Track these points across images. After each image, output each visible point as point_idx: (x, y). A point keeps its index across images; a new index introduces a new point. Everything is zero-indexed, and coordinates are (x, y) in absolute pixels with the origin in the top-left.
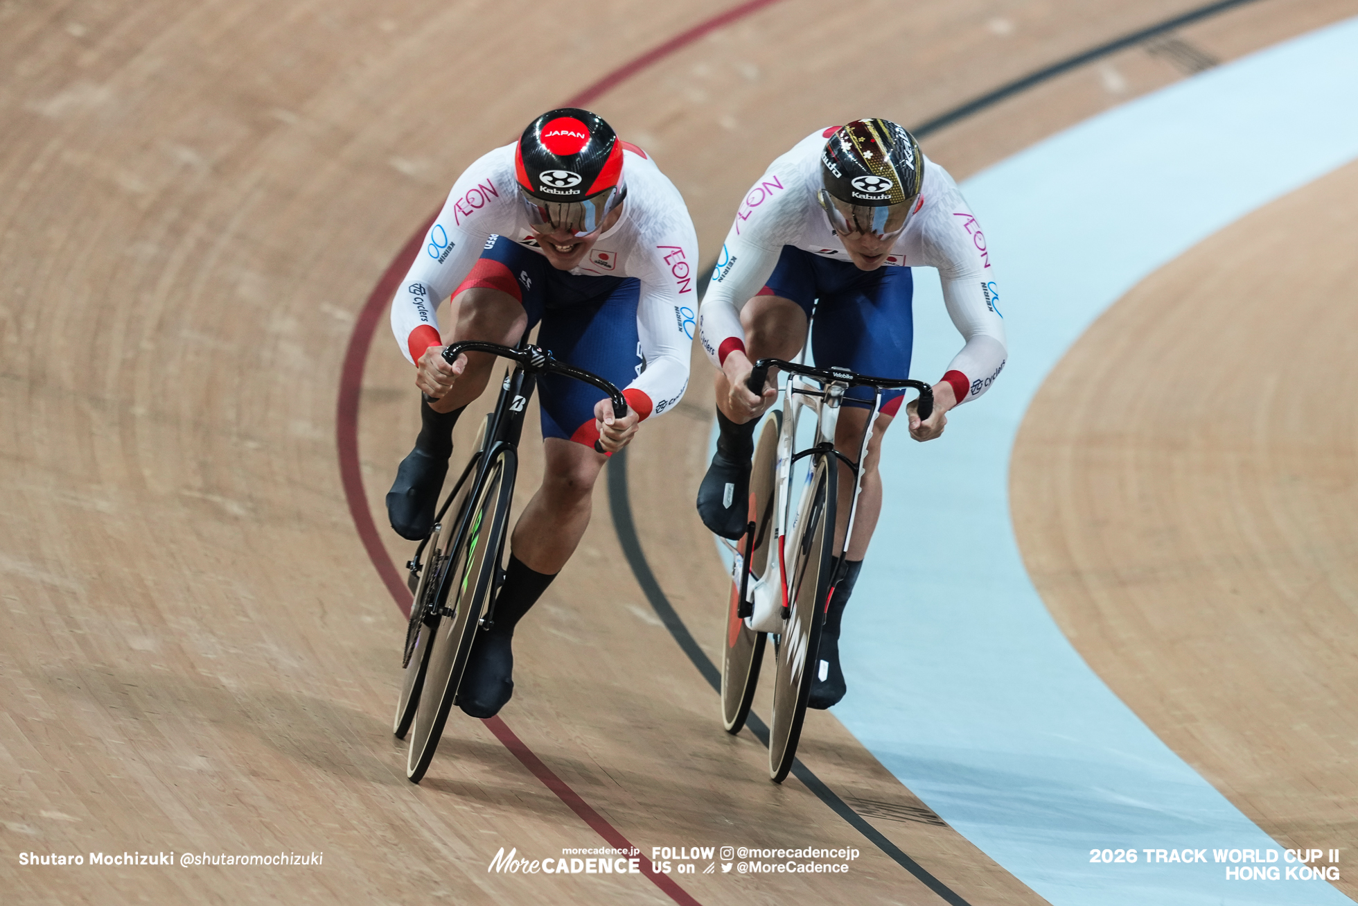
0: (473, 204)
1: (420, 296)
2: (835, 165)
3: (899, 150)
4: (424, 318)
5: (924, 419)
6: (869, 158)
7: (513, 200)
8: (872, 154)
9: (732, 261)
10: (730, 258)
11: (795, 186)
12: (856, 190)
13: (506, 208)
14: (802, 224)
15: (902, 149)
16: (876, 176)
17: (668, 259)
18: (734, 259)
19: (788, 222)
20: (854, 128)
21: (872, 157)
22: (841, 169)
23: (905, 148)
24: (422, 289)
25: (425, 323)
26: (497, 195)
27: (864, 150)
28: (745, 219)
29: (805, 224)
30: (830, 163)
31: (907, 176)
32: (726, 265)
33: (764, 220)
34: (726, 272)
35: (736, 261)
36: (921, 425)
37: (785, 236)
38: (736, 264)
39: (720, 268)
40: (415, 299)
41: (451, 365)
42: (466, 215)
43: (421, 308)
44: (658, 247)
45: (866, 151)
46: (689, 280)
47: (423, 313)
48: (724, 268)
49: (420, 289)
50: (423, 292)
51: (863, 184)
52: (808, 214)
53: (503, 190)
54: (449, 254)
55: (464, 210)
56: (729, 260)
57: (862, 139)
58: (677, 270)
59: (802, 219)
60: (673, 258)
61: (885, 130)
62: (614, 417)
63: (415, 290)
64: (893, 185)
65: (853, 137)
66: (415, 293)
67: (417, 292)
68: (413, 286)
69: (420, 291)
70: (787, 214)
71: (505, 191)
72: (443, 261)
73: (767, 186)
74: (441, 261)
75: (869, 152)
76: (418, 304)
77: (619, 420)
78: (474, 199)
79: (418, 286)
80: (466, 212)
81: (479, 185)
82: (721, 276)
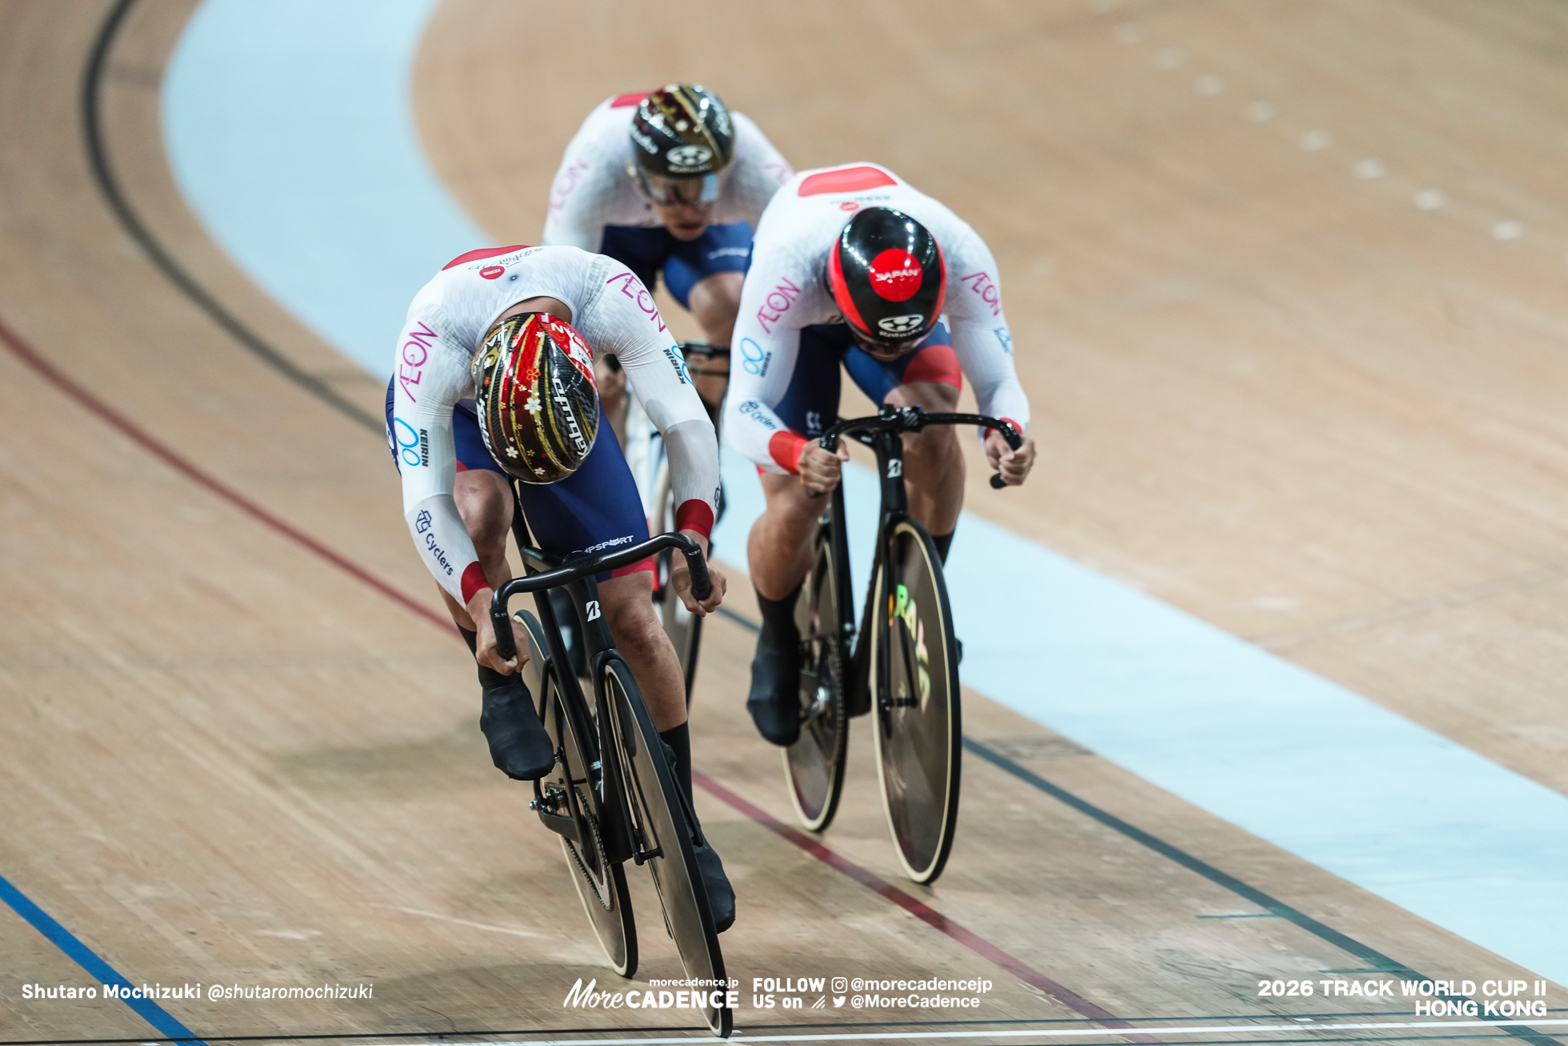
1: (756, 411)
25: (776, 431)
26: (798, 291)
41: (835, 453)
44: (963, 280)
66: (748, 411)
74: (763, 374)
80: (773, 319)
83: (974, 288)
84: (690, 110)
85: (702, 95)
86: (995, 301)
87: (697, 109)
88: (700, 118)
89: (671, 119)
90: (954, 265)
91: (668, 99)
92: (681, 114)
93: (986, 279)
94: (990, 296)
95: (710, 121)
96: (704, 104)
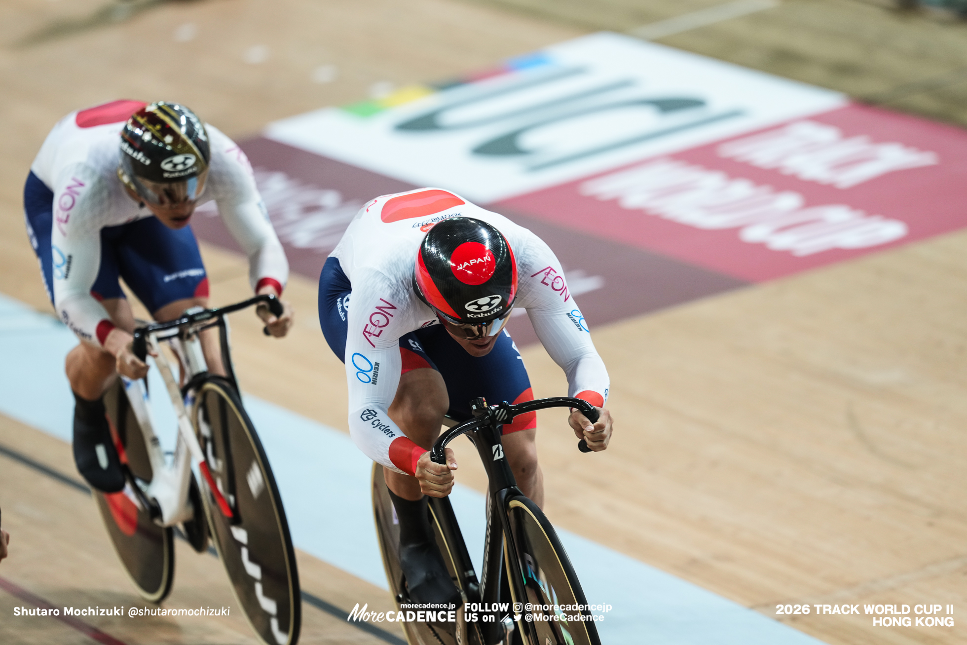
0: (380, 325)
1: (375, 418)
2: (141, 154)
4: (390, 434)
7: (408, 305)
13: (406, 313)
17: (545, 281)
24: (372, 412)
25: (394, 438)
26: (395, 308)
30: (135, 154)
40: (373, 424)
41: (445, 464)
42: (378, 336)
43: (382, 428)
44: (532, 276)
46: (566, 288)
47: (387, 430)
49: (370, 413)
50: (374, 414)
53: (397, 301)
54: (379, 374)
55: (375, 333)
58: (556, 286)
60: (548, 278)
62: (591, 423)
63: (367, 417)
66: (369, 419)
67: (370, 417)
68: (363, 414)
69: (372, 414)
71: (399, 301)
72: (376, 382)
74: (374, 383)
76: (377, 426)
77: (595, 424)
78: (378, 321)
79: (367, 412)
80: (377, 334)
81: (377, 308)
83: (543, 282)
84: (173, 125)
85: (180, 113)
86: (564, 289)
87: (179, 124)
88: (182, 131)
89: (158, 135)
90: (524, 265)
91: (152, 119)
92: (167, 130)
93: (552, 272)
94: (557, 286)
95: (191, 133)
96: (183, 121)
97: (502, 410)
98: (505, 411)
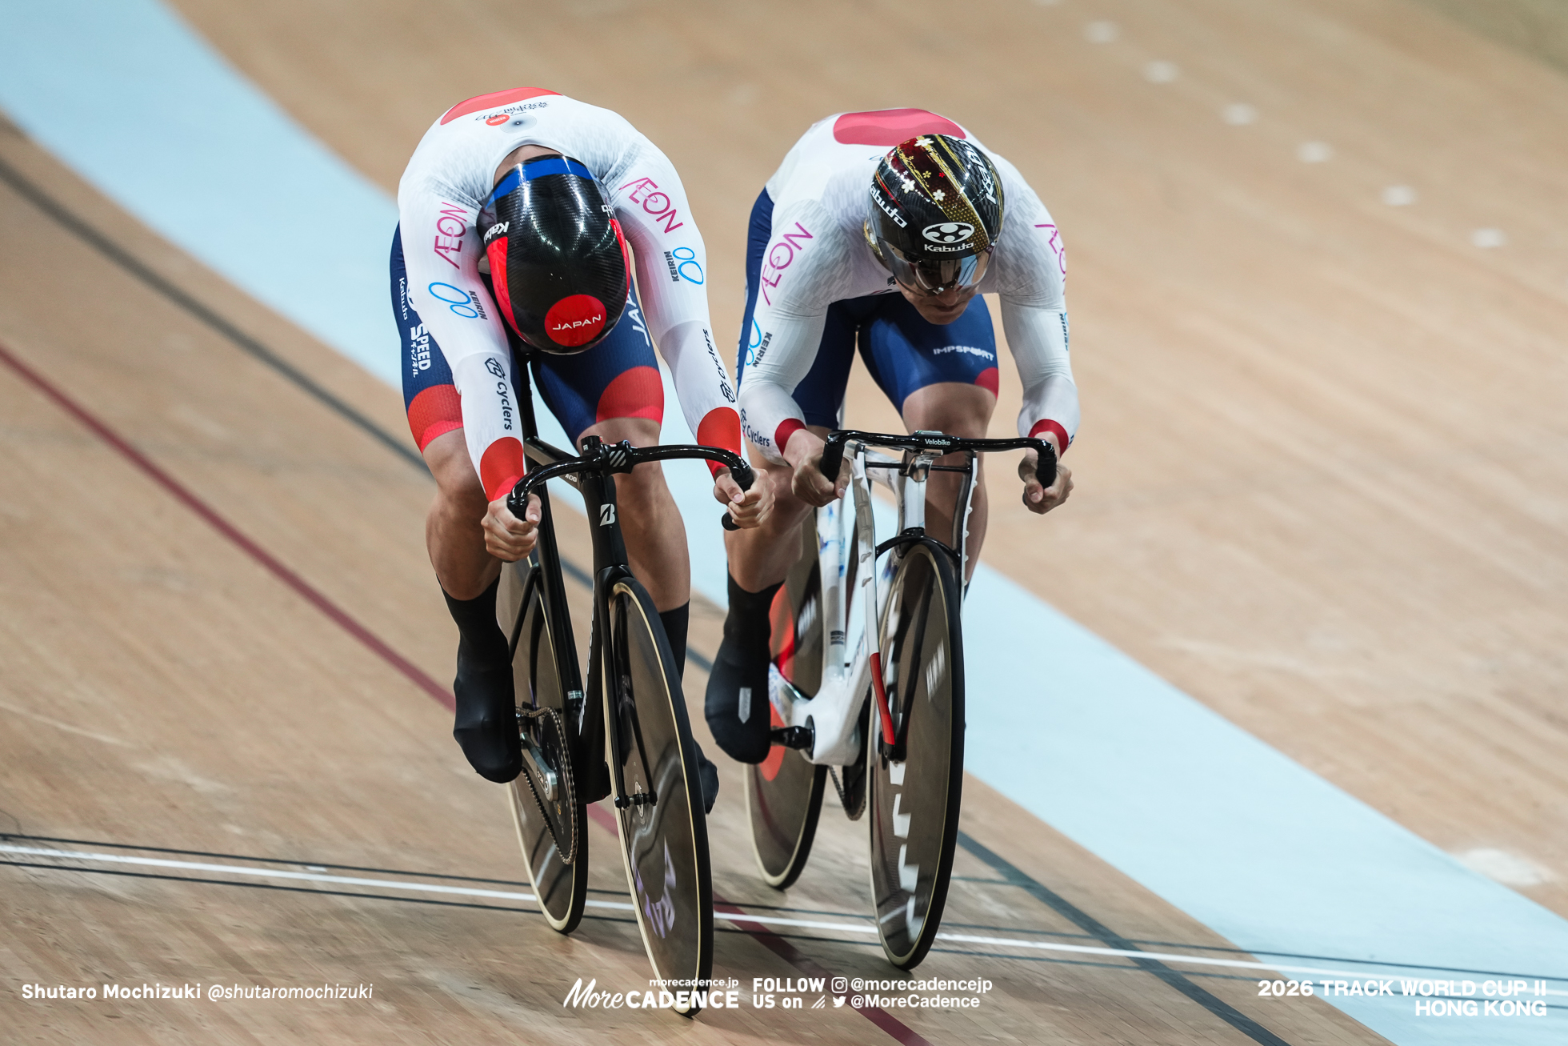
2: (896, 210)
3: (975, 182)
5: (1048, 486)
6: (941, 199)
8: (943, 194)
9: (767, 339)
10: (763, 335)
11: (826, 230)
12: (929, 243)
14: (847, 274)
15: (979, 179)
16: (953, 222)
18: (769, 335)
19: (829, 278)
20: (912, 158)
21: (944, 197)
22: (905, 215)
23: (982, 178)
27: (933, 189)
28: (775, 285)
29: (851, 273)
30: (888, 208)
31: (990, 214)
32: (761, 345)
33: (799, 283)
34: (762, 353)
35: (771, 338)
36: (1044, 494)
37: (831, 295)
38: (773, 342)
39: (752, 349)
41: (524, 515)
45: (936, 191)
48: (759, 348)
51: (938, 235)
52: (851, 260)
56: (763, 338)
57: (927, 174)
59: (846, 269)
61: (954, 156)
64: (975, 230)
65: (915, 172)
70: (827, 268)
73: (791, 238)
75: (939, 191)
82: (755, 359)
84: (950, 175)
92: (939, 180)
97: (620, 452)
98: (624, 454)
